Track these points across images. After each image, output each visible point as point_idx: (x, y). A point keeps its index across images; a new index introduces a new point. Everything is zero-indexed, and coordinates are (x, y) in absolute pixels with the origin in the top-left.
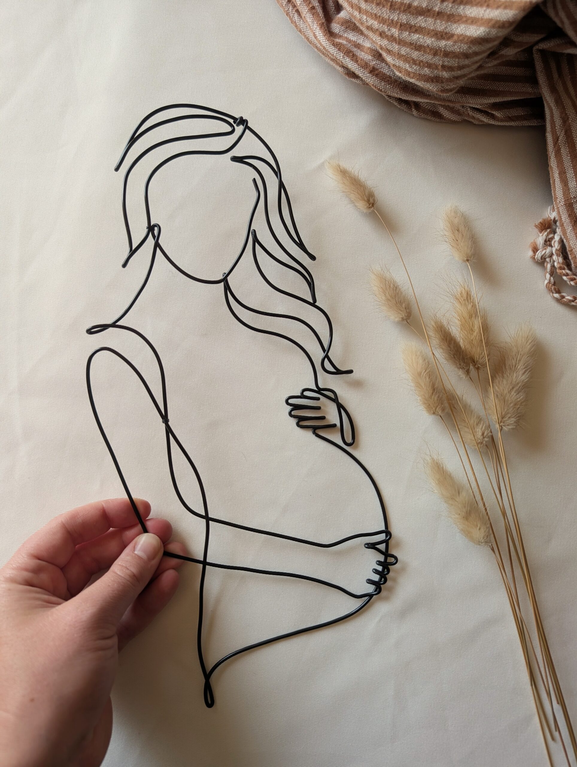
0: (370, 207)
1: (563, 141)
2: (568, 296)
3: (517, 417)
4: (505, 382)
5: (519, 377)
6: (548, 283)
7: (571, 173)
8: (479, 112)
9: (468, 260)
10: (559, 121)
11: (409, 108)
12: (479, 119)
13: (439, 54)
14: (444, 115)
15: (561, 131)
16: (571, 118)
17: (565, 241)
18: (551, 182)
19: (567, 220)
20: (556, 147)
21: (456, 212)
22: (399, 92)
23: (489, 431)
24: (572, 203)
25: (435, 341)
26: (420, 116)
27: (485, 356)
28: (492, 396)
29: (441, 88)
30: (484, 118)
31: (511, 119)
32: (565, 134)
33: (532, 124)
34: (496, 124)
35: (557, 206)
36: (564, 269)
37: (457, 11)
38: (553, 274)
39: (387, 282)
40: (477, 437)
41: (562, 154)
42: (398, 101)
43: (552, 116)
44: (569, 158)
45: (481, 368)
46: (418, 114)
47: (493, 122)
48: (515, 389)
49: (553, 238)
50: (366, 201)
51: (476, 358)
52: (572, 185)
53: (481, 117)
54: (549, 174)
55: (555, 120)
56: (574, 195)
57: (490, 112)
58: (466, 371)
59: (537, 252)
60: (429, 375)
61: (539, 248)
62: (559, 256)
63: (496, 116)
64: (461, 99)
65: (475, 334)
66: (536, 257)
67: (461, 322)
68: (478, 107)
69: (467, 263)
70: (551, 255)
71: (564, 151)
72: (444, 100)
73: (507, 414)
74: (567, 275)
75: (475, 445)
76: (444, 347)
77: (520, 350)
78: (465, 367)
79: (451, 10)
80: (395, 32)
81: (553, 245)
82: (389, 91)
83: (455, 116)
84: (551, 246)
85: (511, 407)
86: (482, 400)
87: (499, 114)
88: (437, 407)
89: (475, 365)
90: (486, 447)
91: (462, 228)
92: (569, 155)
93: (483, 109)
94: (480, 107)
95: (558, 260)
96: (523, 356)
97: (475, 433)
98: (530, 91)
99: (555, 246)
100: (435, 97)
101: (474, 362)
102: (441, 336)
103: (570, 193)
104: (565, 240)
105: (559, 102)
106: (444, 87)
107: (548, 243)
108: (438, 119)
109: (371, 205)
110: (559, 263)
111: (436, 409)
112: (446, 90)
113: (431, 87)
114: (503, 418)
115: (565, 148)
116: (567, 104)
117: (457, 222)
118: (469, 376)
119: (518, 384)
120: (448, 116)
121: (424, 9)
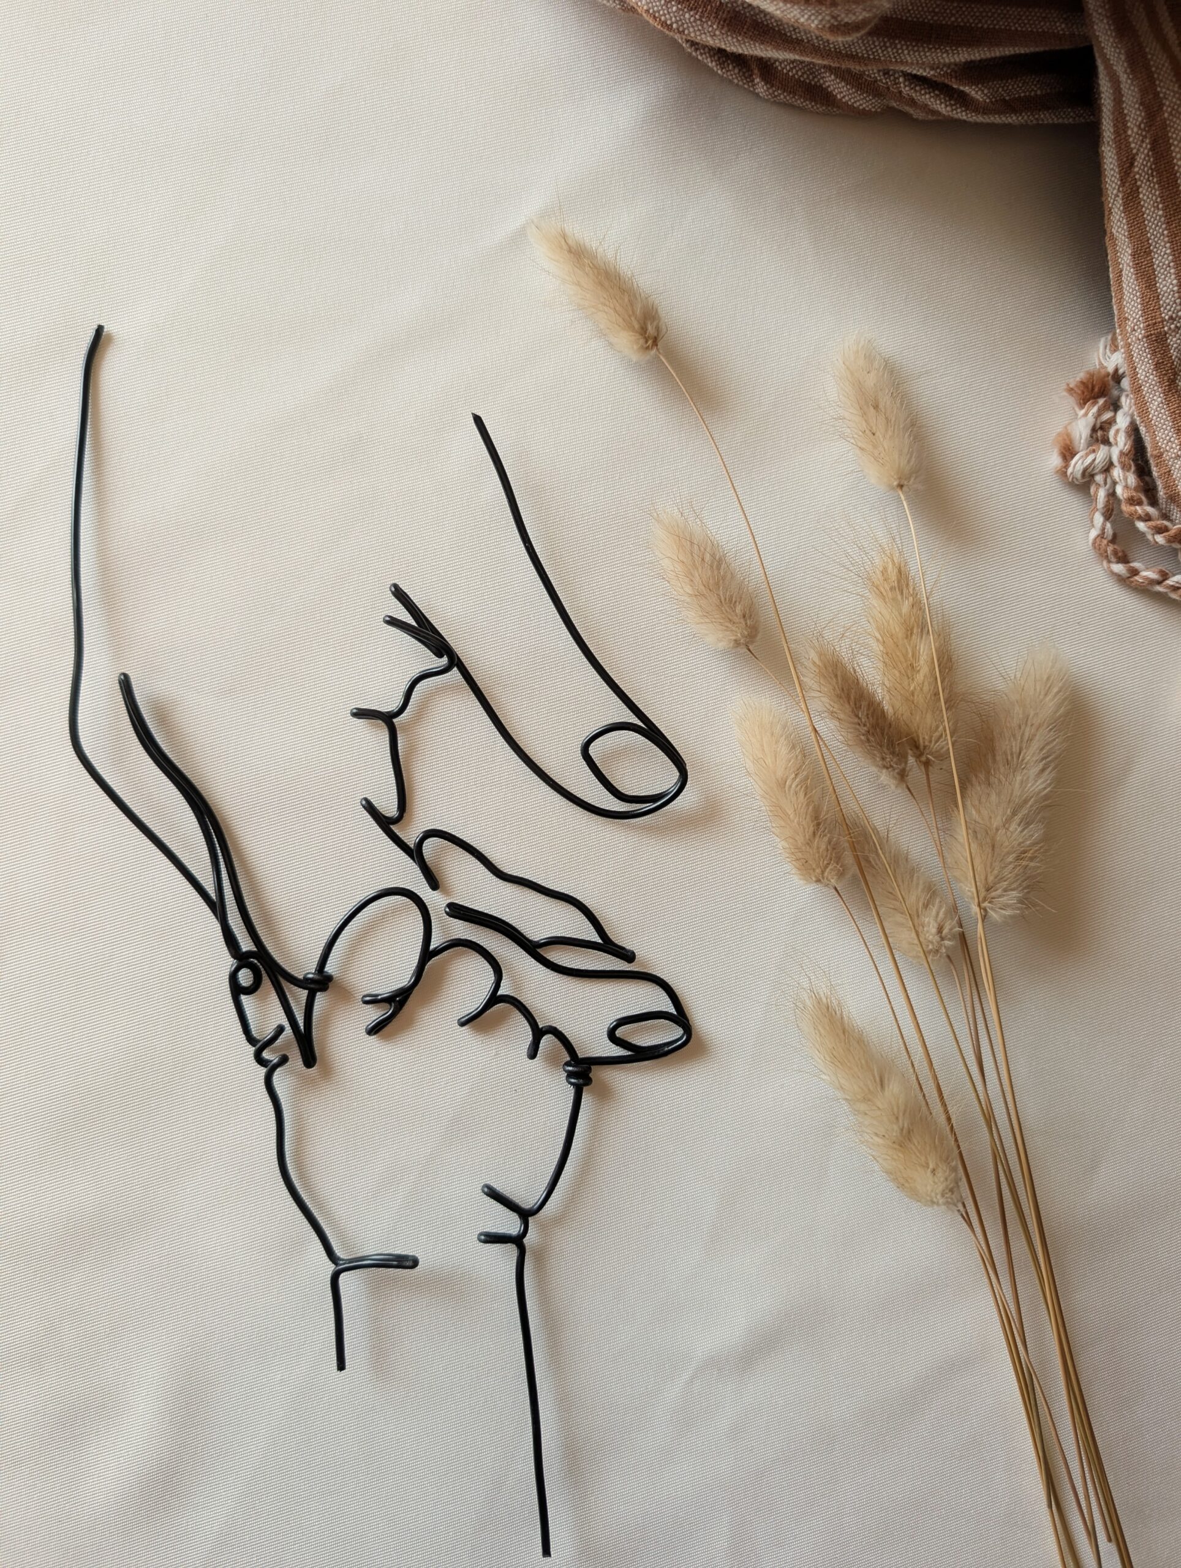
0: (647, 348)
1: (1146, 169)
2: (1147, 569)
3: (1025, 888)
4: (993, 797)
5: (1029, 785)
6: (1098, 536)
7: (1165, 254)
8: (928, 88)
9: (901, 486)
10: (1138, 113)
11: (747, 75)
12: (926, 105)
14: (836, 96)
15: (1143, 141)
16: (1169, 106)
17: (1142, 429)
18: (1111, 276)
19: (1151, 377)
20: (1127, 185)
21: (869, 358)
22: (717, 33)
23: (955, 922)
24: (1166, 333)
25: (821, 700)
26: (776, 96)
27: (946, 735)
28: (962, 833)
29: (829, 21)
30: (941, 103)
31: (1008, 106)
32: (1150, 150)
33: (1060, 121)
34: (970, 119)
35: (1125, 338)
36: (1140, 503)
38: (1111, 515)
39: (696, 547)
40: (925, 939)
41: (1142, 203)
42: (716, 58)
43: (1118, 100)
44: (1160, 213)
45: (934, 762)
46: (771, 91)
47: (964, 113)
48: (1017, 819)
49: (1111, 422)
50: (637, 332)
51: (924, 738)
52: (1165, 286)
53: (932, 100)
54: (1107, 256)
55: (1126, 111)
56: (1170, 313)
57: (955, 86)
58: (898, 773)
59: (1072, 458)
60: (807, 787)
61: (1077, 449)
62: (1128, 471)
63: (973, 100)
64: (883, 51)
65: (920, 677)
66: (1070, 470)
67: (885, 647)
68: (924, 74)
69: (900, 493)
70: (1108, 468)
71: (1149, 196)
72: (838, 54)
73: (1000, 879)
74: (1147, 518)
75: (919, 957)
76: (842, 716)
77: (1032, 713)
78: (895, 766)
81: (1112, 440)
82: (691, 30)
83: (865, 98)
84: (1106, 441)
85: (1011, 863)
86: (938, 842)
87: (979, 93)
88: (826, 867)
89: (921, 754)
90: (947, 960)
91: (885, 400)
92: (1160, 206)
93: (939, 80)
94: (932, 73)
95: (1126, 479)
96: (1037, 730)
97: (921, 927)
98: (1063, 30)
99: (1116, 444)
100: (813, 45)
101: (917, 747)
102: (834, 690)
103: (1160, 308)
104: (1144, 429)
105: (1137, 61)
106: (839, 19)
107: (1100, 433)
108: (823, 104)
109: (650, 342)
110: (1126, 487)
111: (823, 872)
112: (844, 26)
113: (803, 16)
114: (988, 890)
115: (1149, 186)
116: (1160, 66)
117: (872, 384)
118: (905, 786)
119: (1026, 802)
120: (847, 98)
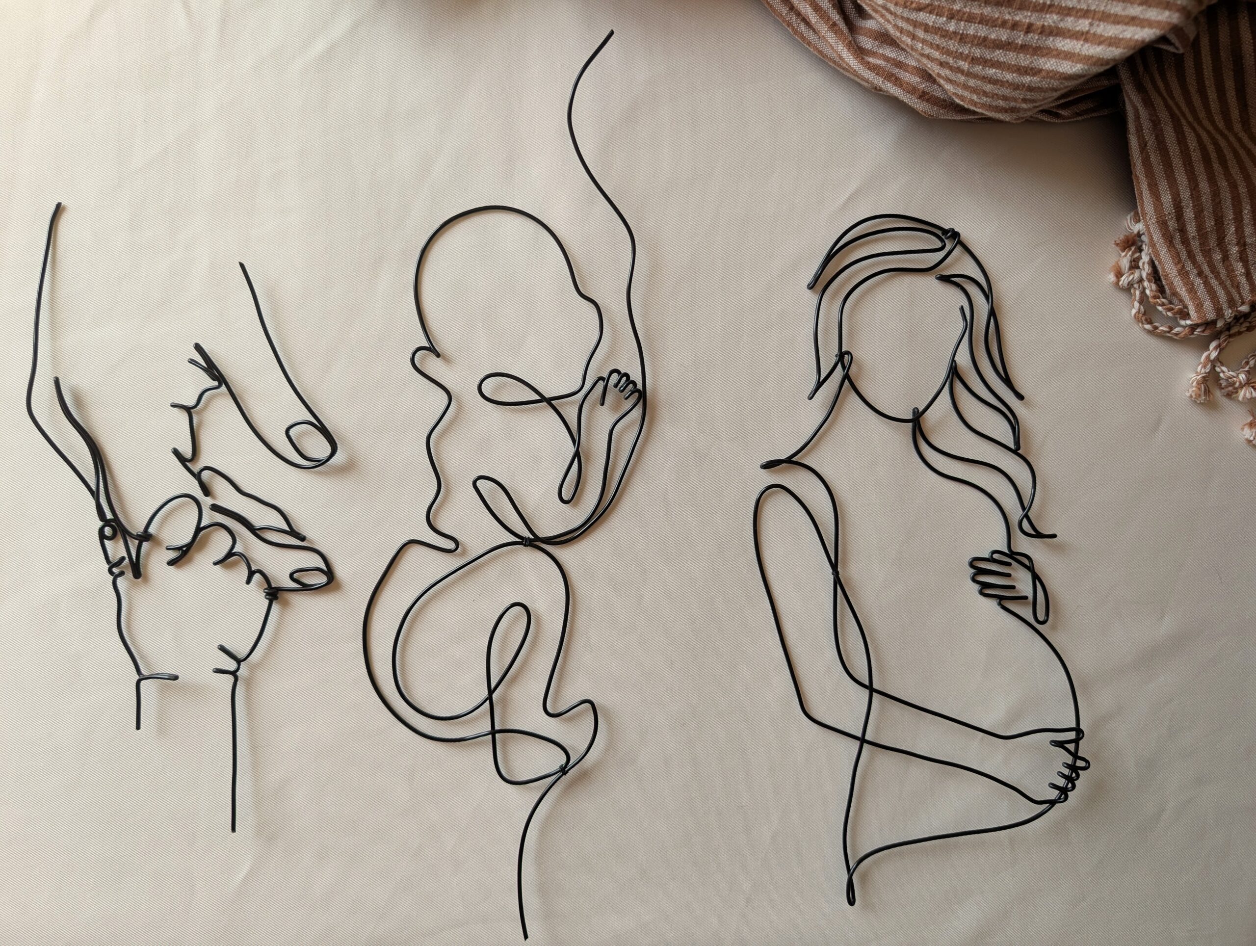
1: (1153, 147)
2: (1162, 326)
6: (1137, 312)
7: (1164, 184)
10: (1148, 123)
13: (1021, 89)
15: (1151, 135)
17: (1157, 263)
18: (1136, 192)
19: (1161, 240)
20: (1144, 154)
24: (1167, 220)
32: (1155, 139)
34: (1060, 122)
35: (1145, 218)
36: (1159, 298)
37: (1045, 42)
38: (1142, 302)
41: (1152, 162)
43: (1137, 117)
44: (1161, 167)
49: (1140, 258)
52: (1165, 199)
54: (1134, 184)
55: (1141, 122)
59: (1122, 277)
61: (1124, 272)
62: (1151, 281)
66: (1121, 283)
70: (1141, 280)
71: (1155, 159)
74: (1163, 305)
79: (1037, 42)
80: (964, 65)
81: (1141, 267)
84: (1138, 267)
92: (1161, 164)
95: (1151, 287)
99: (1144, 270)
103: (1163, 210)
104: (1157, 261)
105: (1148, 103)
107: (1134, 264)
110: (1151, 290)
115: (1155, 156)
121: (1003, 42)
